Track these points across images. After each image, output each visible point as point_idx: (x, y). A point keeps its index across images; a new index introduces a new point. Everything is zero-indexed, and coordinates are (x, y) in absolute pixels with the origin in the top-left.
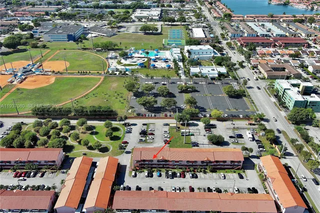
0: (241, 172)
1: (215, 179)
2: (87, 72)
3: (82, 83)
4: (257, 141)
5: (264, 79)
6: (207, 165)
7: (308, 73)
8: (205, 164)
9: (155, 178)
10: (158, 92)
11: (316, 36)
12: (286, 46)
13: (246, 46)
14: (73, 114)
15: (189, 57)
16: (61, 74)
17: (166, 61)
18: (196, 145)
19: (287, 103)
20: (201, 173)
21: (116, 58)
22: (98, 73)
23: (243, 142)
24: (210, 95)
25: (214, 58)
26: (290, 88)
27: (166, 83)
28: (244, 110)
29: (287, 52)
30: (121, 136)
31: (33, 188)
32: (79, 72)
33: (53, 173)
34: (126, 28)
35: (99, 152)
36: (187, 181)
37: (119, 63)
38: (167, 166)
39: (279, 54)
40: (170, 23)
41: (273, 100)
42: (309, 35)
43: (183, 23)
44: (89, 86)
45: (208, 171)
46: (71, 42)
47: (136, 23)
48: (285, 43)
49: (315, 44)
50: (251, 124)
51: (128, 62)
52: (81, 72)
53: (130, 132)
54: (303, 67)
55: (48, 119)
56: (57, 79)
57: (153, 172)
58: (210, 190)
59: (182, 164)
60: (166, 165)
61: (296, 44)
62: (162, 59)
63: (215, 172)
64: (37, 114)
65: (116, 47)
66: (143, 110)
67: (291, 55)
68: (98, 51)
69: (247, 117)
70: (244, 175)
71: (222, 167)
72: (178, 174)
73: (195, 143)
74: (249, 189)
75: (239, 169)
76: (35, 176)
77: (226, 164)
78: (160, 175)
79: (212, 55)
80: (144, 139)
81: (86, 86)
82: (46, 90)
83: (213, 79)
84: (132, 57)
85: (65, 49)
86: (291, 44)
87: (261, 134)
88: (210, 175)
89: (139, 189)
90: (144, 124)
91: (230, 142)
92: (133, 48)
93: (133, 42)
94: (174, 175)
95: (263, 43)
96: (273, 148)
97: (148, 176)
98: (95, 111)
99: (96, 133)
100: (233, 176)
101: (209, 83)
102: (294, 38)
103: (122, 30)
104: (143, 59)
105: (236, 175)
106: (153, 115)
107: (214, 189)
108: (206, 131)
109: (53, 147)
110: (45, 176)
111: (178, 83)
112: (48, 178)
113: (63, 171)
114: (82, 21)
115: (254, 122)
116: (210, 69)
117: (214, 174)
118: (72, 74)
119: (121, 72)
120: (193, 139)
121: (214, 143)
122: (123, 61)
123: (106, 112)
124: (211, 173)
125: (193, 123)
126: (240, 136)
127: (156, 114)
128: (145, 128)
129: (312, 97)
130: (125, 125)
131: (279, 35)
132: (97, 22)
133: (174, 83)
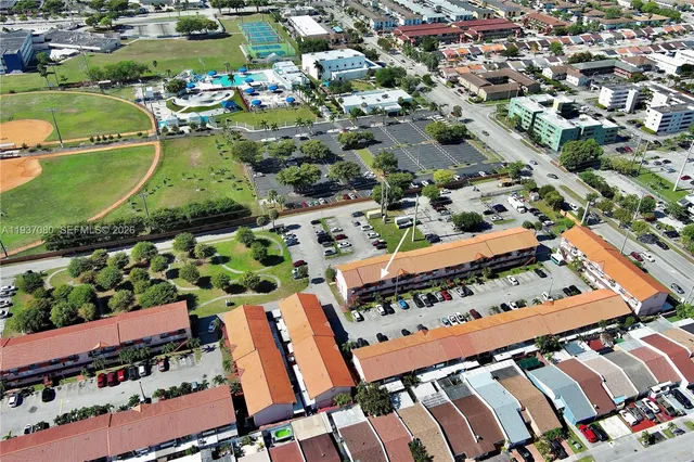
0: (537, 266)
1: (504, 289)
2: (112, 138)
3: (116, 163)
4: (532, 211)
5: (480, 101)
6: (480, 268)
7: (547, 82)
8: (476, 267)
9: (399, 314)
10: (308, 155)
11: (522, 14)
12: (487, 36)
13: (416, 45)
14: (148, 230)
15: (319, 77)
16: (47, 149)
17: (277, 90)
18: (435, 239)
19: (544, 137)
20: (474, 285)
21: (158, 97)
22: (140, 134)
23: (511, 218)
24: (405, 145)
25: (372, 73)
26: (541, 110)
27: (304, 135)
28: (480, 162)
29: (493, 47)
30: (281, 254)
31: (165, 395)
32: (92, 140)
33: (186, 356)
34: (137, 28)
35: (256, 294)
36: (458, 304)
37: (175, 107)
38: (410, 286)
39: (481, 54)
40: (233, 10)
41: (517, 136)
42: (511, 14)
43: (260, 9)
44: (138, 165)
45: (484, 278)
46: (17, 73)
47: (151, 16)
48: (483, 32)
49: (529, 28)
50: (507, 185)
51: (194, 102)
52: (99, 140)
53: (295, 242)
54: (533, 72)
55: (96, 252)
56: (45, 164)
57: (390, 302)
58: (505, 308)
59: (437, 276)
60: (407, 285)
61: (501, 30)
62: (266, 88)
63: (497, 277)
64: (61, 246)
65: (145, 74)
66: (293, 196)
67: (503, 53)
68: (105, 86)
69: (493, 175)
70: (545, 271)
71: (504, 265)
72: (439, 296)
73: (431, 236)
74: (566, 290)
75: (531, 263)
76: (148, 372)
77: (510, 258)
78: (407, 307)
79: (365, 68)
80: (332, 249)
81: (130, 168)
82: (35, 191)
83: (393, 114)
84: (195, 92)
85: (12, 92)
86: (493, 31)
87: (533, 198)
88: (489, 284)
89: (382, 338)
90: (314, 223)
91: (490, 223)
92: (188, 72)
93: (174, 58)
94: (431, 300)
95: (444, 35)
96: (562, 217)
97: (386, 313)
98: (204, 213)
99: (225, 260)
100: (528, 275)
101: (390, 124)
102: (490, 22)
103: (127, 33)
104: (226, 92)
105: (532, 274)
106: (321, 201)
107: (514, 304)
108: (439, 211)
109: (156, 304)
110: (172, 367)
111: (329, 131)
112: (181, 368)
113: (205, 346)
114: (9, 21)
115: (510, 180)
116: (379, 96)
117: (496, 280)
118: (76, 146)
119: (194, 126)
120: (424, 230)
121: (465, 229)
122: (180, 102)
123: (227, 210)
124: (491, 281)
125: (406, 202)
126: (501, 209)
127: (326, 199)
128: (319, 228)
129: (583, 120)
130: (276, 230)
131: (461, 17)
132: (50, 19)
133: (321, 133)
